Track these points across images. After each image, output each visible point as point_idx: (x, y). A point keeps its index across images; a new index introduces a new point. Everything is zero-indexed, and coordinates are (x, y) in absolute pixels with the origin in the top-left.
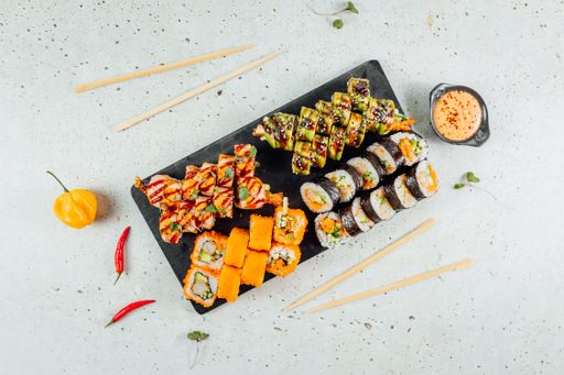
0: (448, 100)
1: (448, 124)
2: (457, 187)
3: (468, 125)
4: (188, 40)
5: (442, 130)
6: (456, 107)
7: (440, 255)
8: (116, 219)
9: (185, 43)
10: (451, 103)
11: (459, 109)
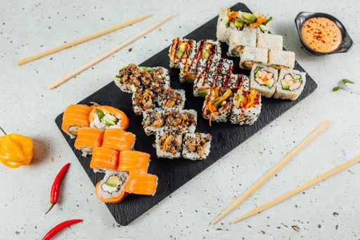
0: (310, 24)
1: (316, 41)
2: (335, 89)
3: (332, 39)
4: (103, 19)
5: (312, 47)
6: (318, 28)
7: (343, 151)
8: (50, 160)
9: (101, 21)
10: (313, 26)
11: (321, 29)
